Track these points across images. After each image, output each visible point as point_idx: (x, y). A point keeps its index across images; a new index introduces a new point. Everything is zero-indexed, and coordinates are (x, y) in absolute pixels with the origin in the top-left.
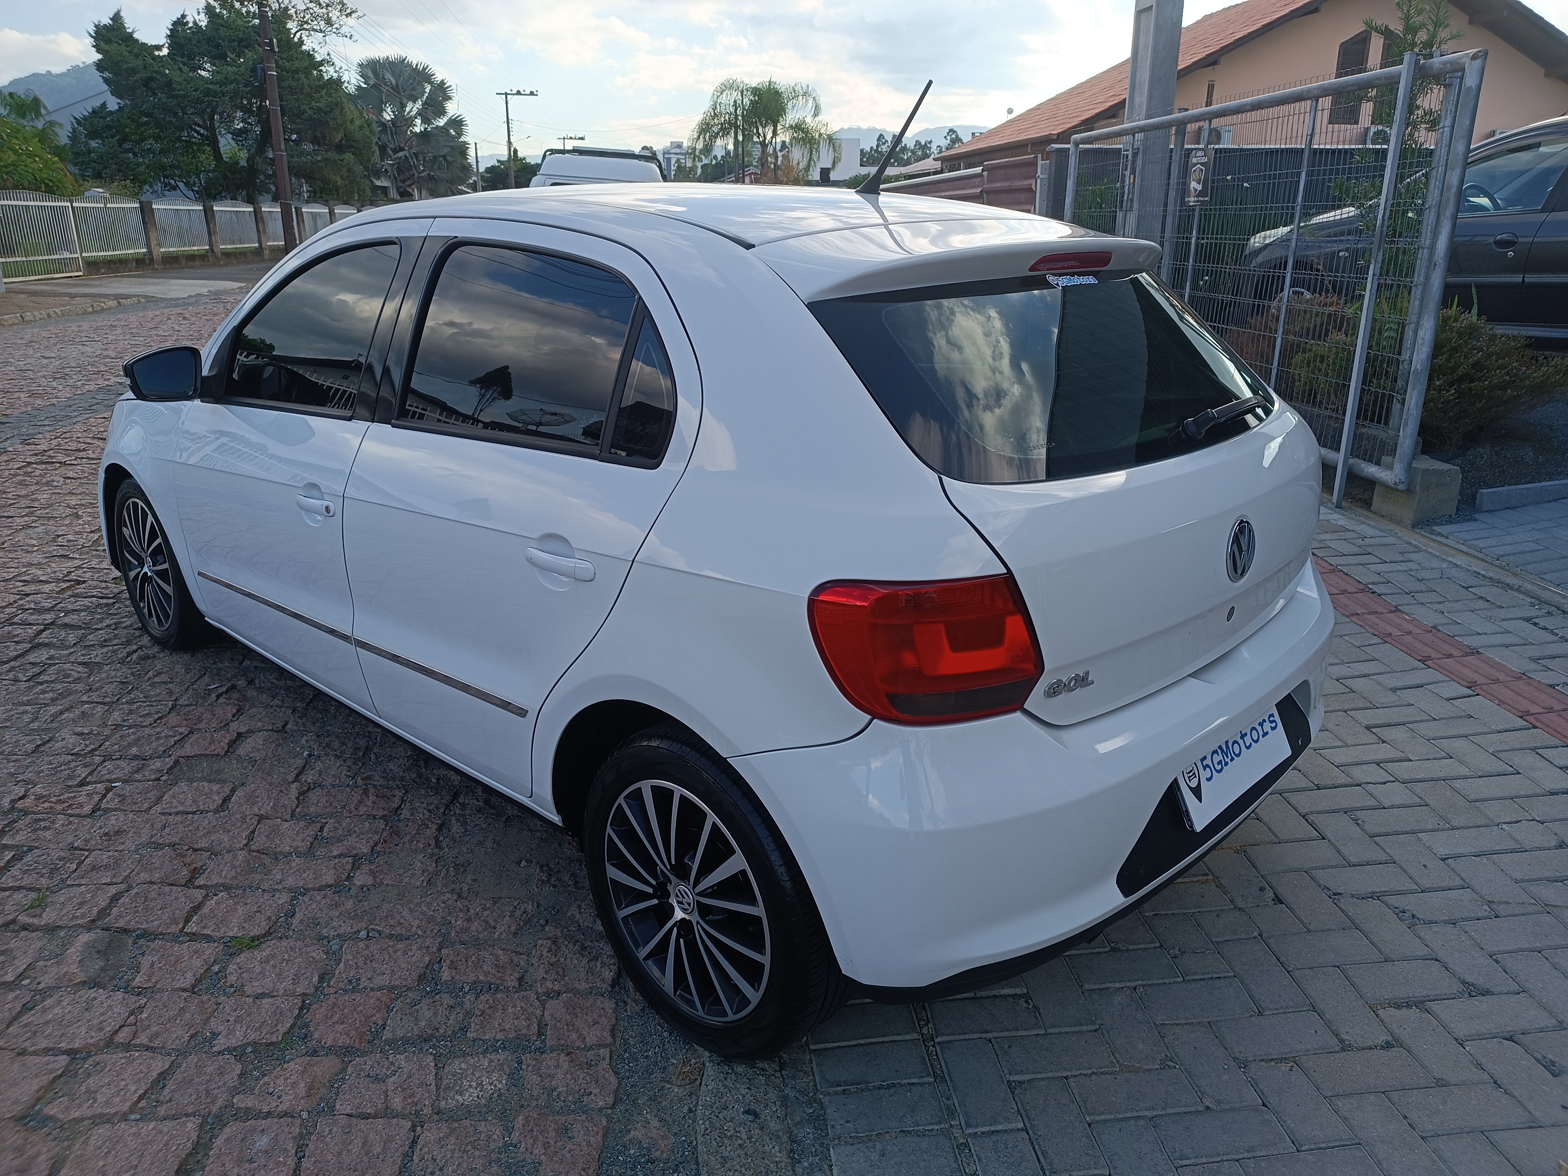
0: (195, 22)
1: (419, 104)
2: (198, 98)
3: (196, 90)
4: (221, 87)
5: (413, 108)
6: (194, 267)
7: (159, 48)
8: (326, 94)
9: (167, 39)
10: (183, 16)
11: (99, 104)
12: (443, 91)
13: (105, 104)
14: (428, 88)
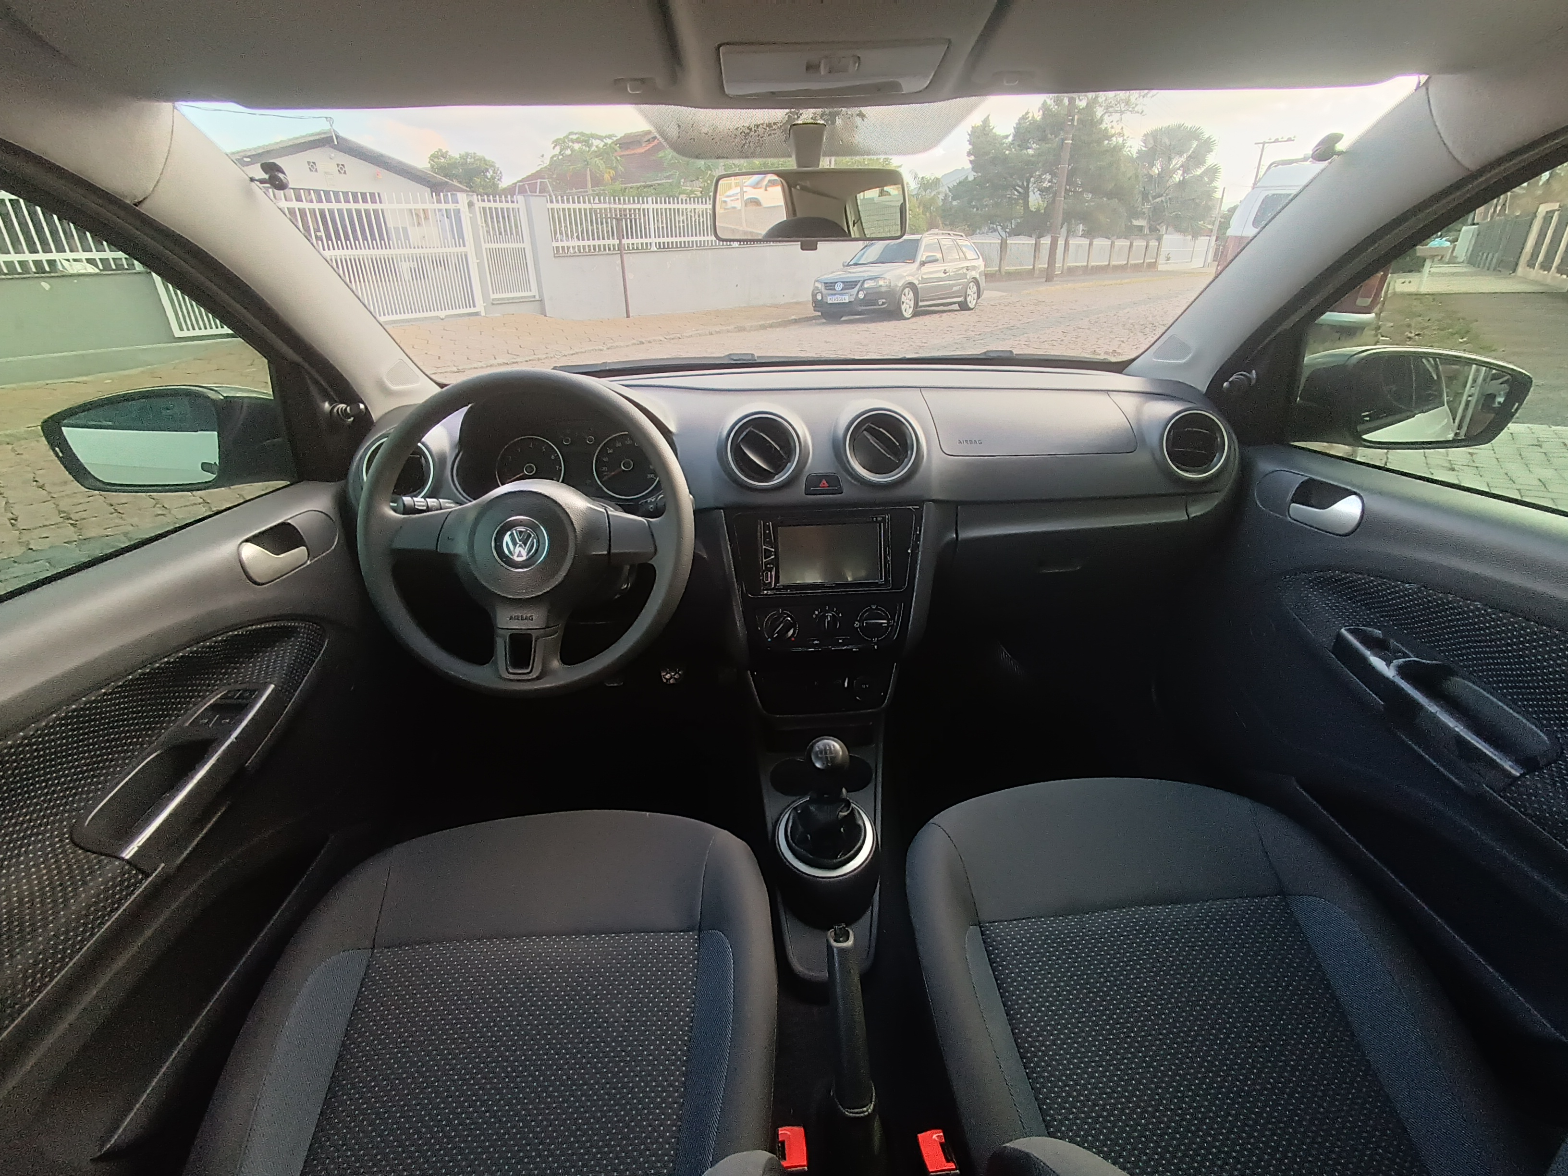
0: (1033, 117)
1: (1183, 159)
4: (1039, 159)
5: (1177, 161)
7: (1007, 137)
8: (1109, 157)
9: (1013, 131)
10: (1027, 113)
11: (964, 178)
12: (1207, 145)
13: (967, 177)
14: (1195, 144)
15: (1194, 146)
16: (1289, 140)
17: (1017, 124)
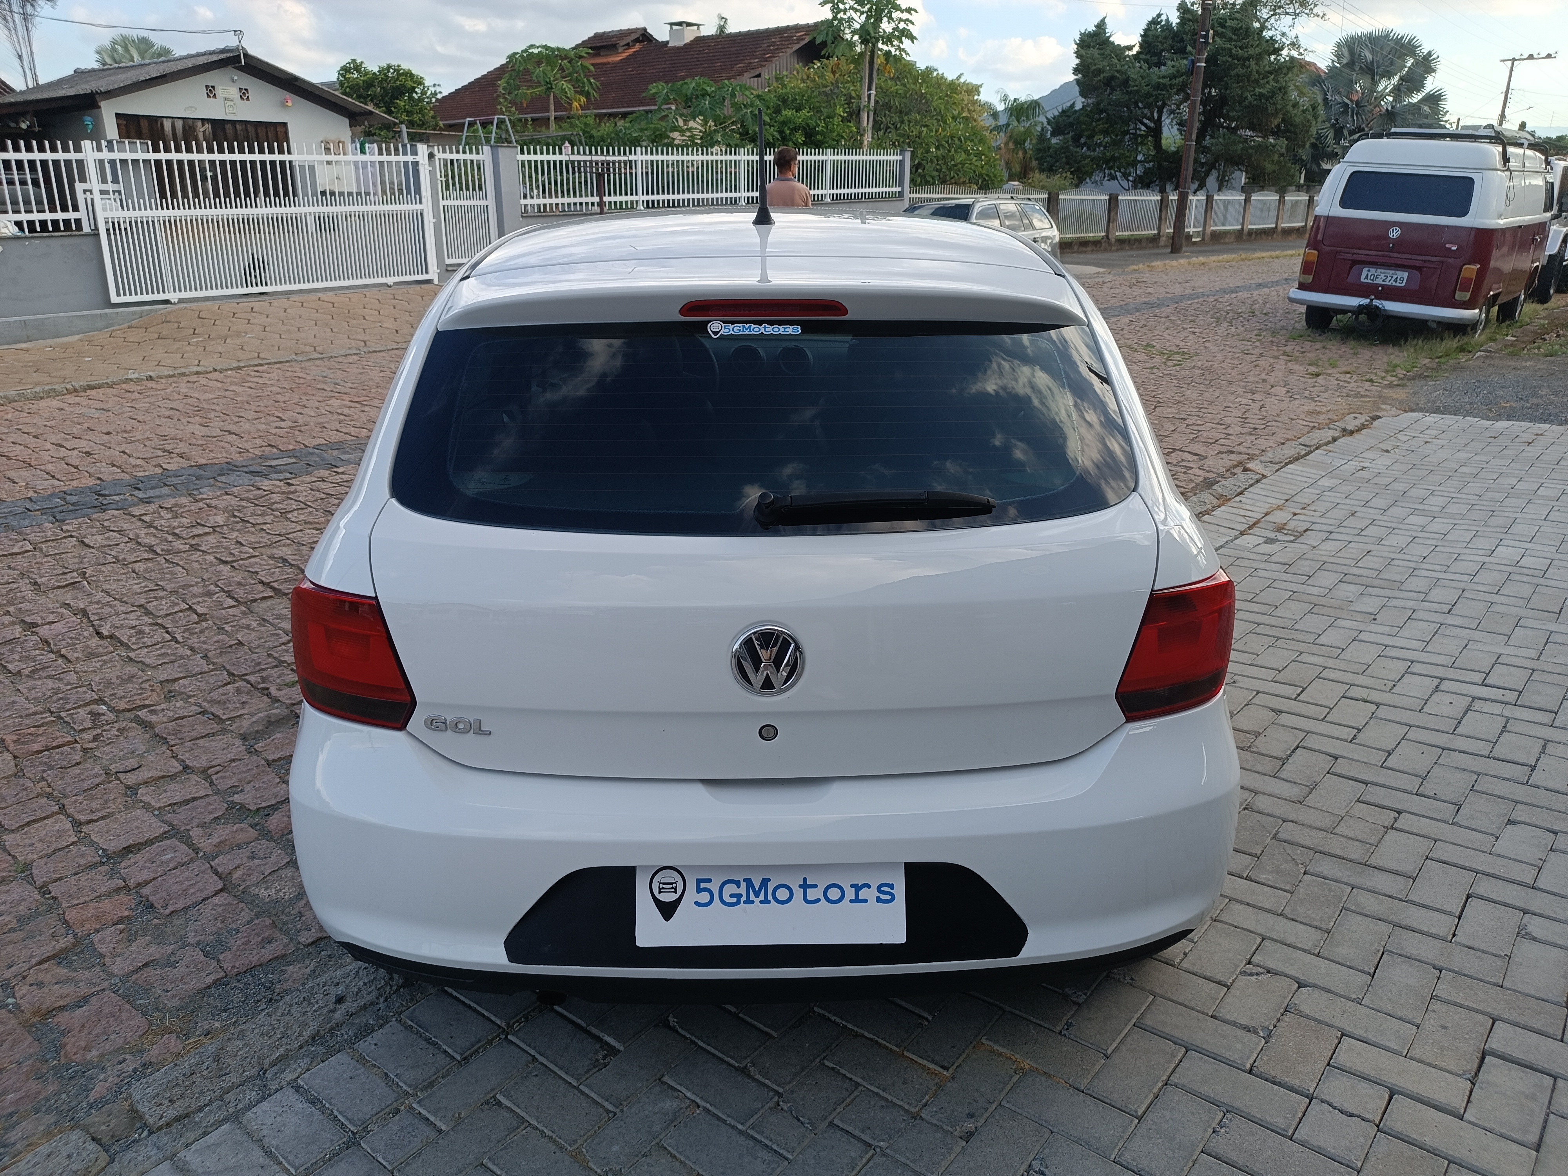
0: (1167, 20)
1: (1393, 82)
2: (1148, 92)
3: (1147, 85)
4: (1171, 80)
5: (1385, 85)
6: (1085, 252)
7: (1130, 48)
8: (1273, 79)
9: (1140, 39)
10: (1159, 15)
11: (1069, 104)
12: (1426, 64)
13: (1074, 103)
14: (1410, 62)
15: (1409, 64)
16: (1549, 56)
17: (1145, 30)
